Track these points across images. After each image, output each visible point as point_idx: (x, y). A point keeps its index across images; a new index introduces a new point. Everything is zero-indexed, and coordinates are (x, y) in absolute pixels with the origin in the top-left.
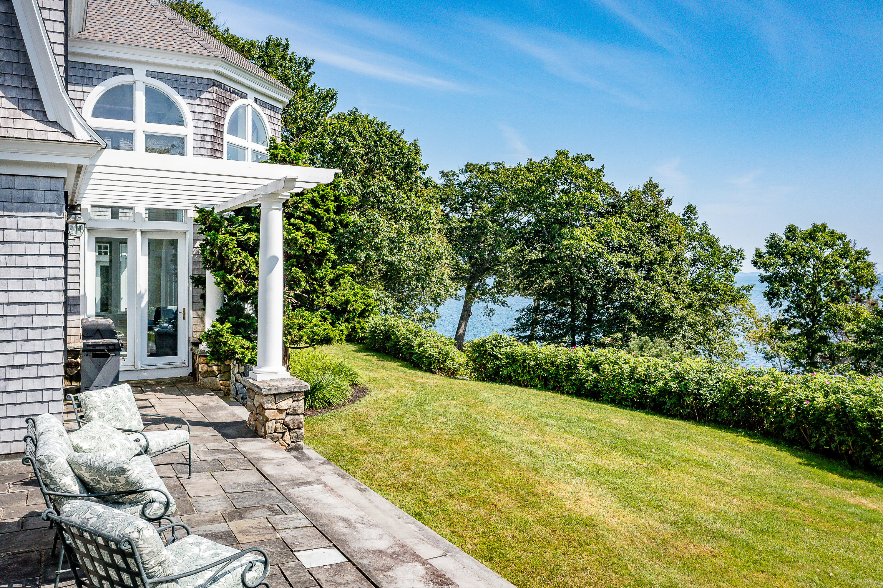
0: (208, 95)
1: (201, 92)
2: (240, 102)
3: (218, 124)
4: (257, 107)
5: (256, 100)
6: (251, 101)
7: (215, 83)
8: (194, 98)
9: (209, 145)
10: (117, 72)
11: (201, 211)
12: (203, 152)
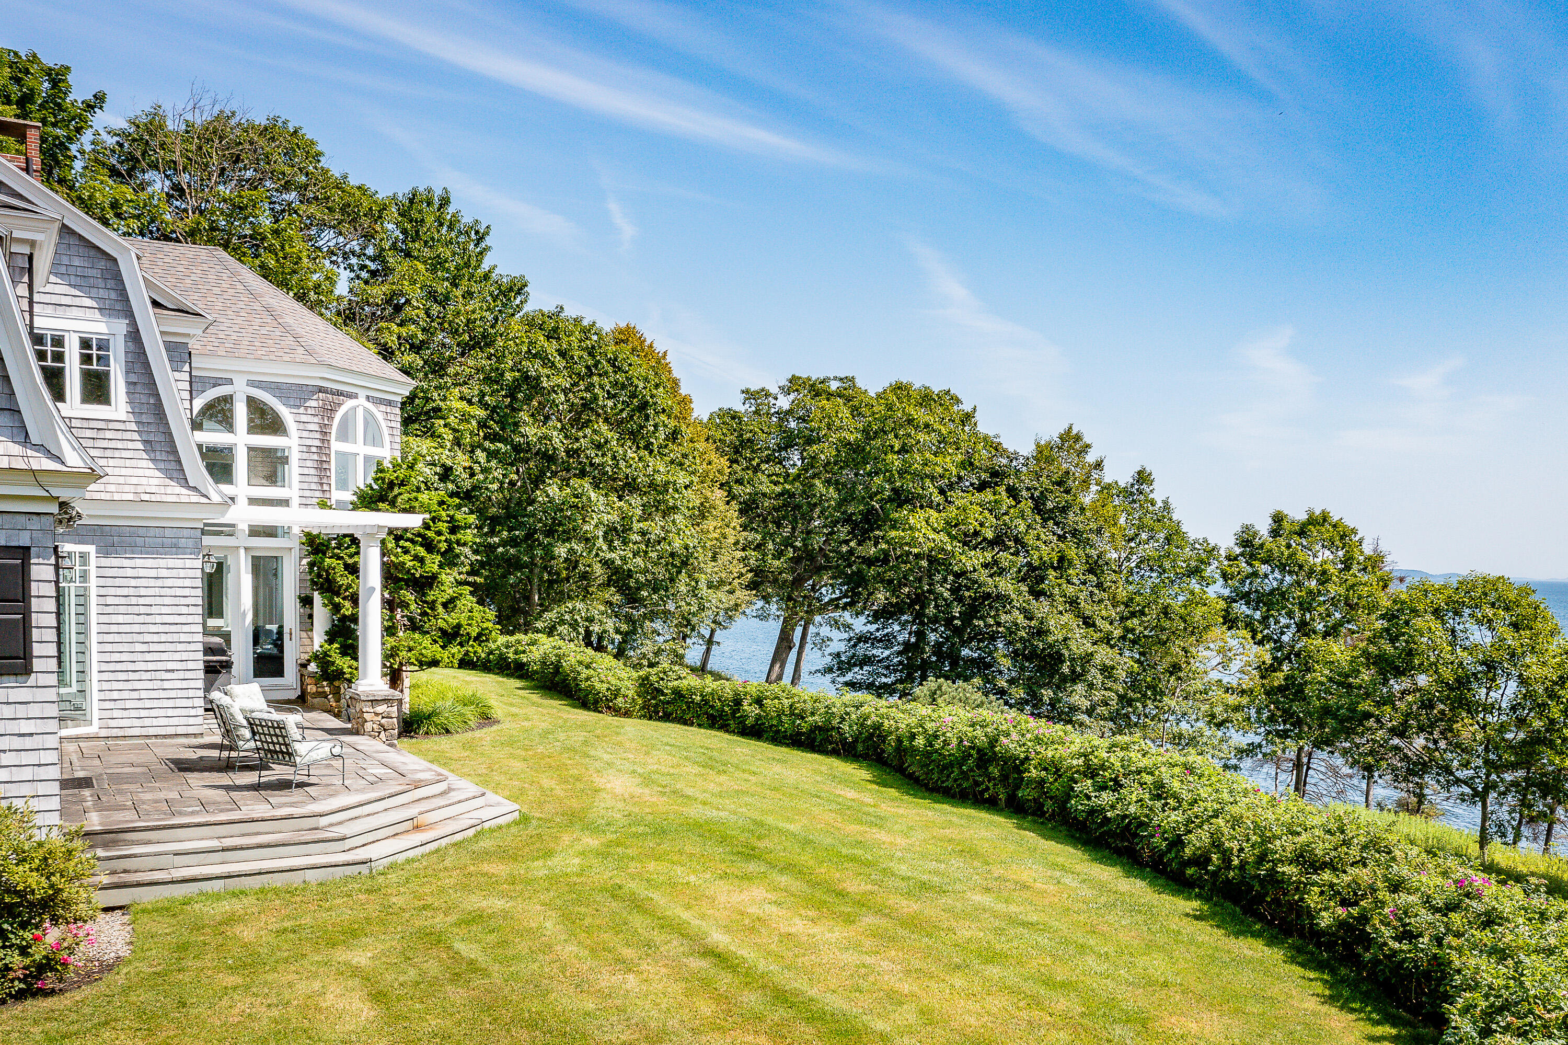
0: (313, 403)
1: (306, 400)
2: (349, 404)
3: (324, 433)
4: (370, 406)
5: (368, 397)
6: (362, 401)
7: (321, 390)
8: (299, 407)
9: (316, 457)
10: (217, 382)
11: (308, 535)
12: (309, 464)
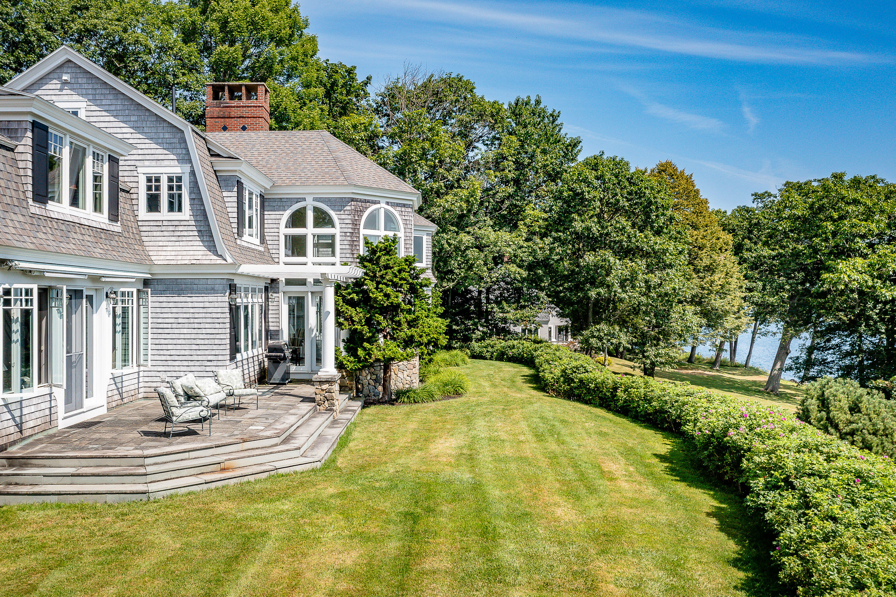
0: (348, 208)
1: (344, 206)
2: (374, 207)
3: (355, 224)
4: (389, 208)
5: (387, 203)
6: (383, 205)
7: (353, 200)
8: (341, 211)
9: (349, 238)
10: (298, 200)
12: (346, 243)
